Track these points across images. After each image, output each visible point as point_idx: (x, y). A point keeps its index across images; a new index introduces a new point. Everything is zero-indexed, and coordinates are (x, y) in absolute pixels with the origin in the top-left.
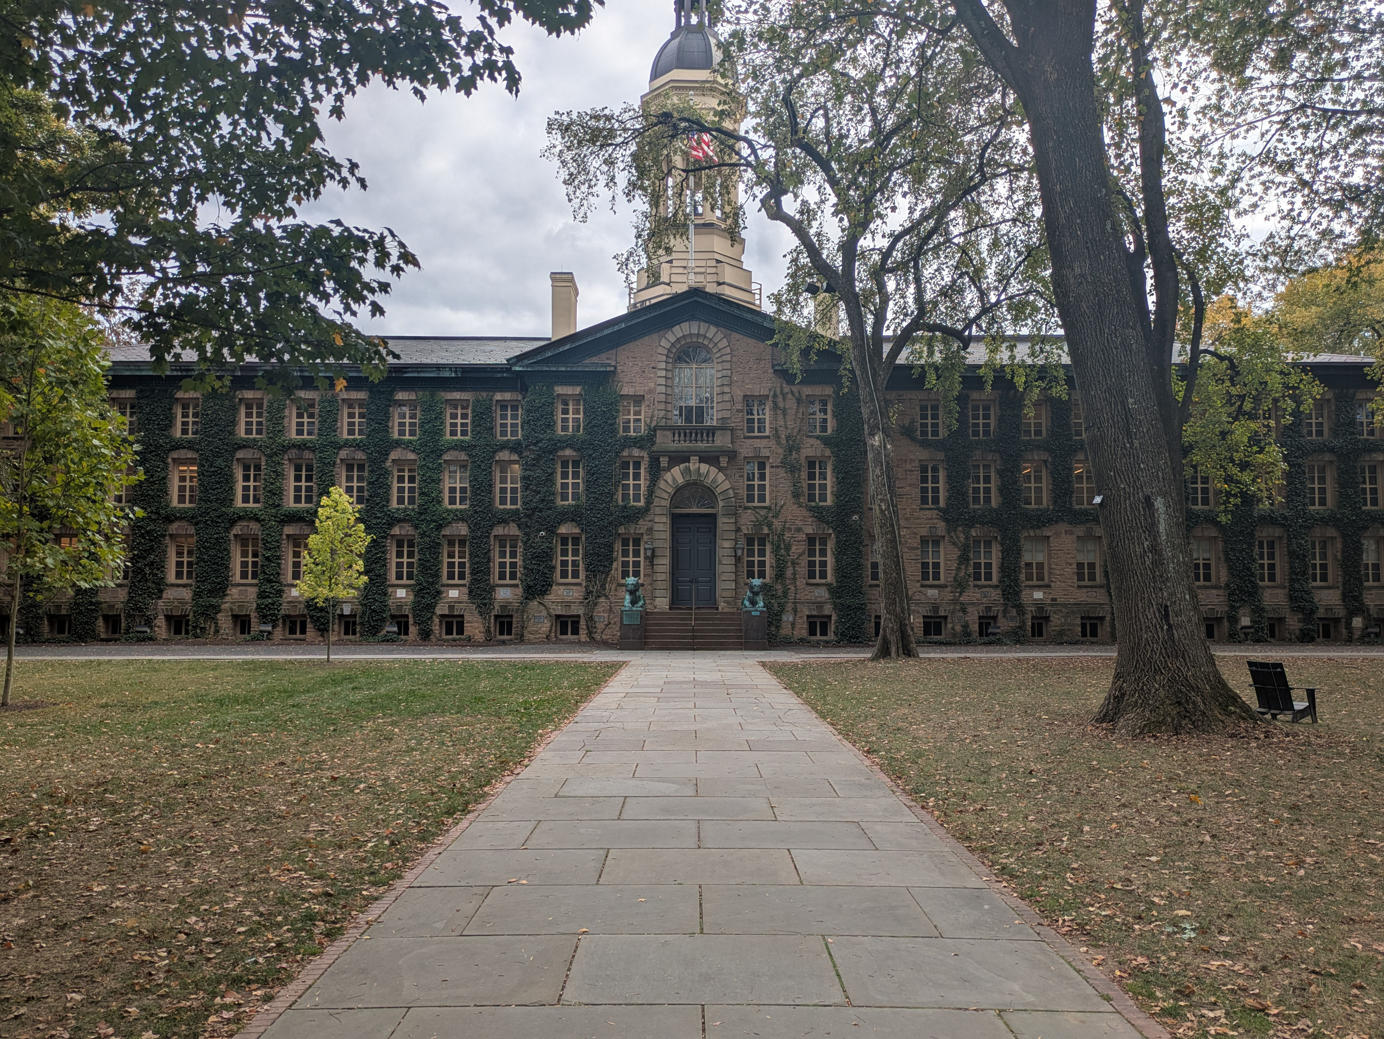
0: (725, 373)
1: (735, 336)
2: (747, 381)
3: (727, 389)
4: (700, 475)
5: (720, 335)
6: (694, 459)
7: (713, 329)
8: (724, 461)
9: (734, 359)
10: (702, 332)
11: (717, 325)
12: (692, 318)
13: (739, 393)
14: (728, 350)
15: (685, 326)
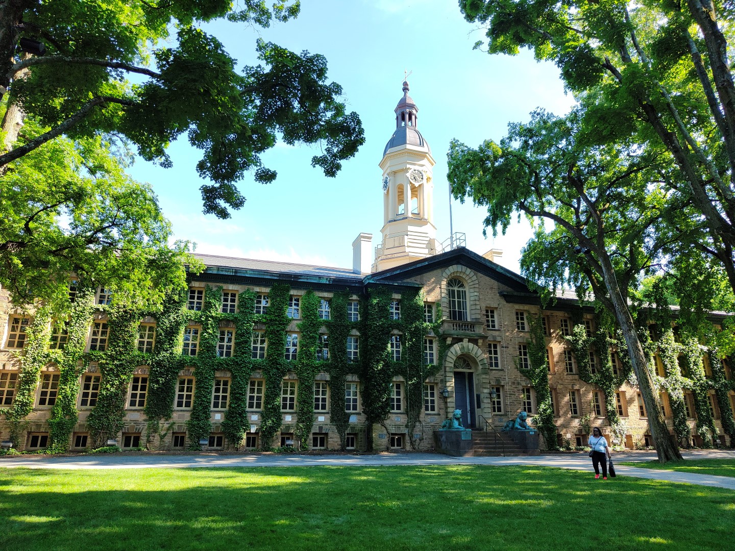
0: (476, 294)
1: (480, 275)
2: (487, 299)
3: (477, 303)
4: (469, 349)
5: (472, 274)
6: (466, 340)
7: (469, 270)
8: (480, 342)
9: (480, 287)
10: (463, 271)
11: (470, 268)
12: (458, 263)
13: (484, 306)
14: (477, 282)
15: (455, 266)
